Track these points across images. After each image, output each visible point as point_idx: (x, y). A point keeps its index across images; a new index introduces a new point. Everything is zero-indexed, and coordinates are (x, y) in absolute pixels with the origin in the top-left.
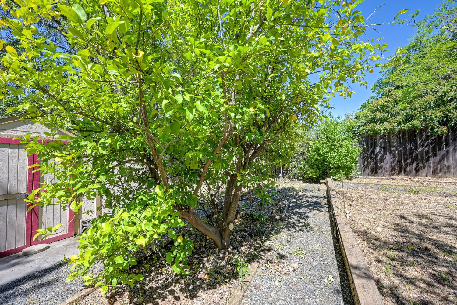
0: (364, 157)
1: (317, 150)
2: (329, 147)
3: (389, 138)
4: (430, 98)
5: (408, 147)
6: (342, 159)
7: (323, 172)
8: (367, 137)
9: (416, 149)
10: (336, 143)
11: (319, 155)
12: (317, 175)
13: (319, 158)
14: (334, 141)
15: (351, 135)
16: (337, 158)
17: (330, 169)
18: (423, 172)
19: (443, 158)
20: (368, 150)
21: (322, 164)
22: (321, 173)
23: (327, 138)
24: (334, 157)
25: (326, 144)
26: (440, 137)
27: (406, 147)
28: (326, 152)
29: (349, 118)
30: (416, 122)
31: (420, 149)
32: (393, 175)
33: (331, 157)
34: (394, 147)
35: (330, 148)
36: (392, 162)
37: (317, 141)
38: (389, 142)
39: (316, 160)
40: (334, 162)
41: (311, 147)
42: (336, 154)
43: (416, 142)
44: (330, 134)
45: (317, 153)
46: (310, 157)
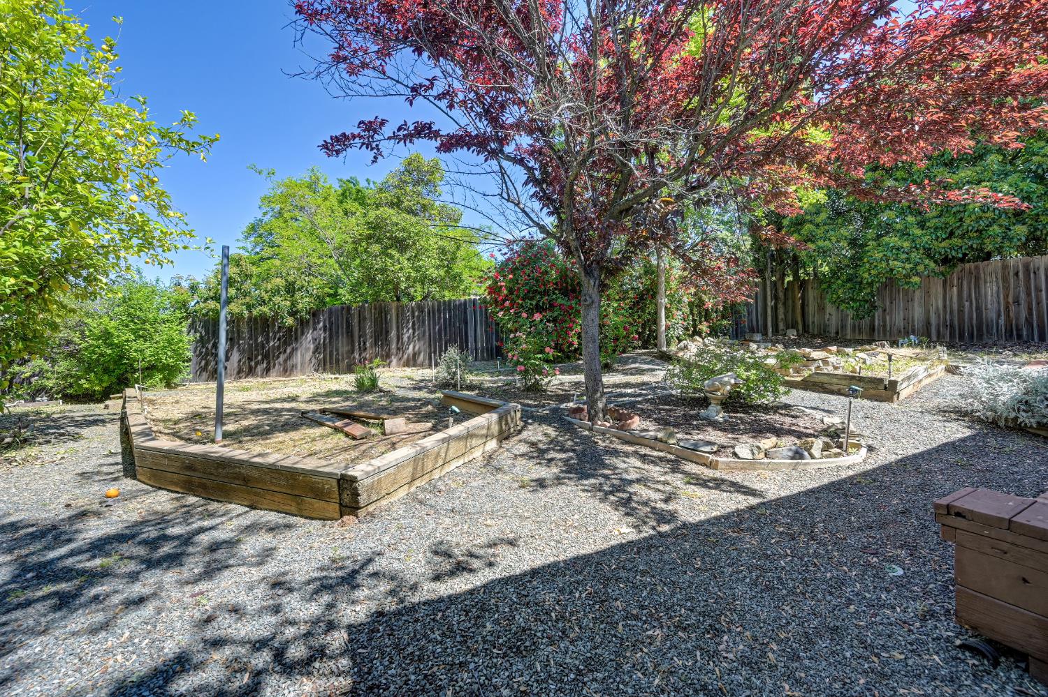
0: (201, 353)
1: (106, 336)
2: (134, 332)
3: (238, 325)
4: (279, 282)
5: (260, 340)
6: (158, 354)
7: (118, 379)
8: (208, 320)
9: (268, 342)
10: (147, 326)
11: (110, 345)
12: (105, 385)
13: (109, 351)
14: (144, 322)
15: (178, 314)
16: (148, 352)
17: (135, 371)
18: (273, 372)
19: (290, 357)
20: (209, 341)
21: (115, 362)
22: (114, 380)
23: (129, 315)
24: (141, 351)
25: (127, 326)
26: (290, 329)
27: (257, 339)
28: (127, 341)
29: (179, 284)
30: (265, 309)
31: (271, 344)
32: (240, 378)
33: (136, 351)
34: (244, 339)
35: (134, 334)
36: (240, 361)
37: (106, 320)
38: (238, 331)
39: (102, 355)
40: (143, 360)
41: (90, 331)
42: (148, 344)
43: (268, 335)
44: (135, 310)
45: (105, 342)
46: (86, 349)
